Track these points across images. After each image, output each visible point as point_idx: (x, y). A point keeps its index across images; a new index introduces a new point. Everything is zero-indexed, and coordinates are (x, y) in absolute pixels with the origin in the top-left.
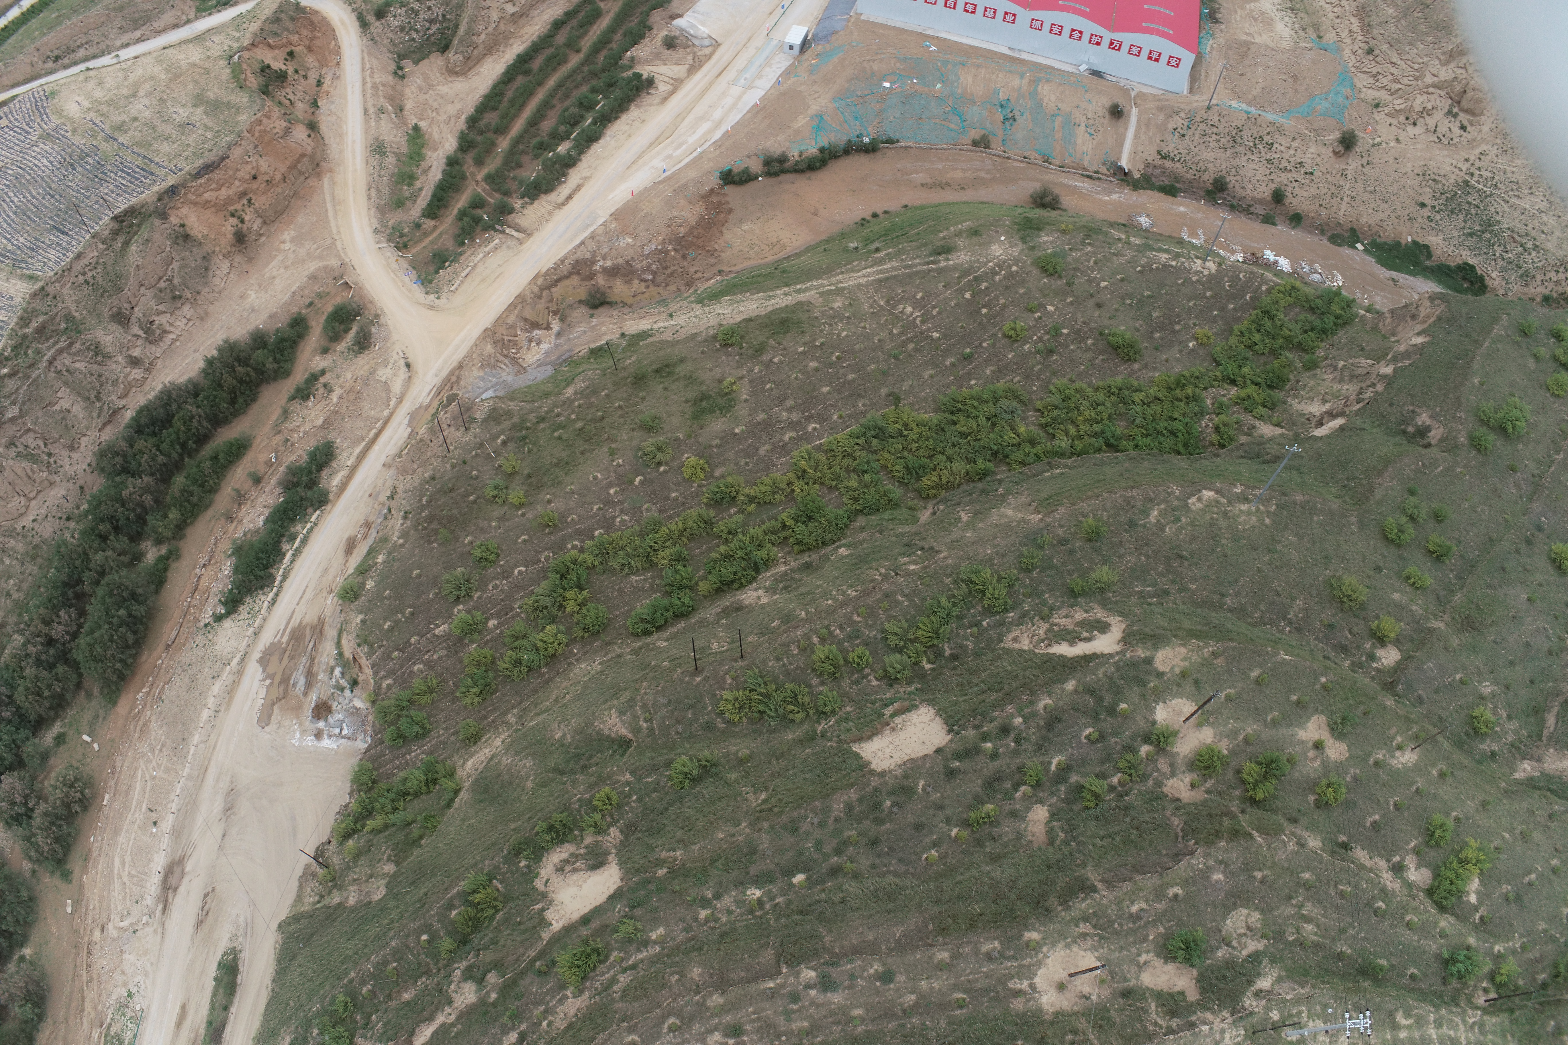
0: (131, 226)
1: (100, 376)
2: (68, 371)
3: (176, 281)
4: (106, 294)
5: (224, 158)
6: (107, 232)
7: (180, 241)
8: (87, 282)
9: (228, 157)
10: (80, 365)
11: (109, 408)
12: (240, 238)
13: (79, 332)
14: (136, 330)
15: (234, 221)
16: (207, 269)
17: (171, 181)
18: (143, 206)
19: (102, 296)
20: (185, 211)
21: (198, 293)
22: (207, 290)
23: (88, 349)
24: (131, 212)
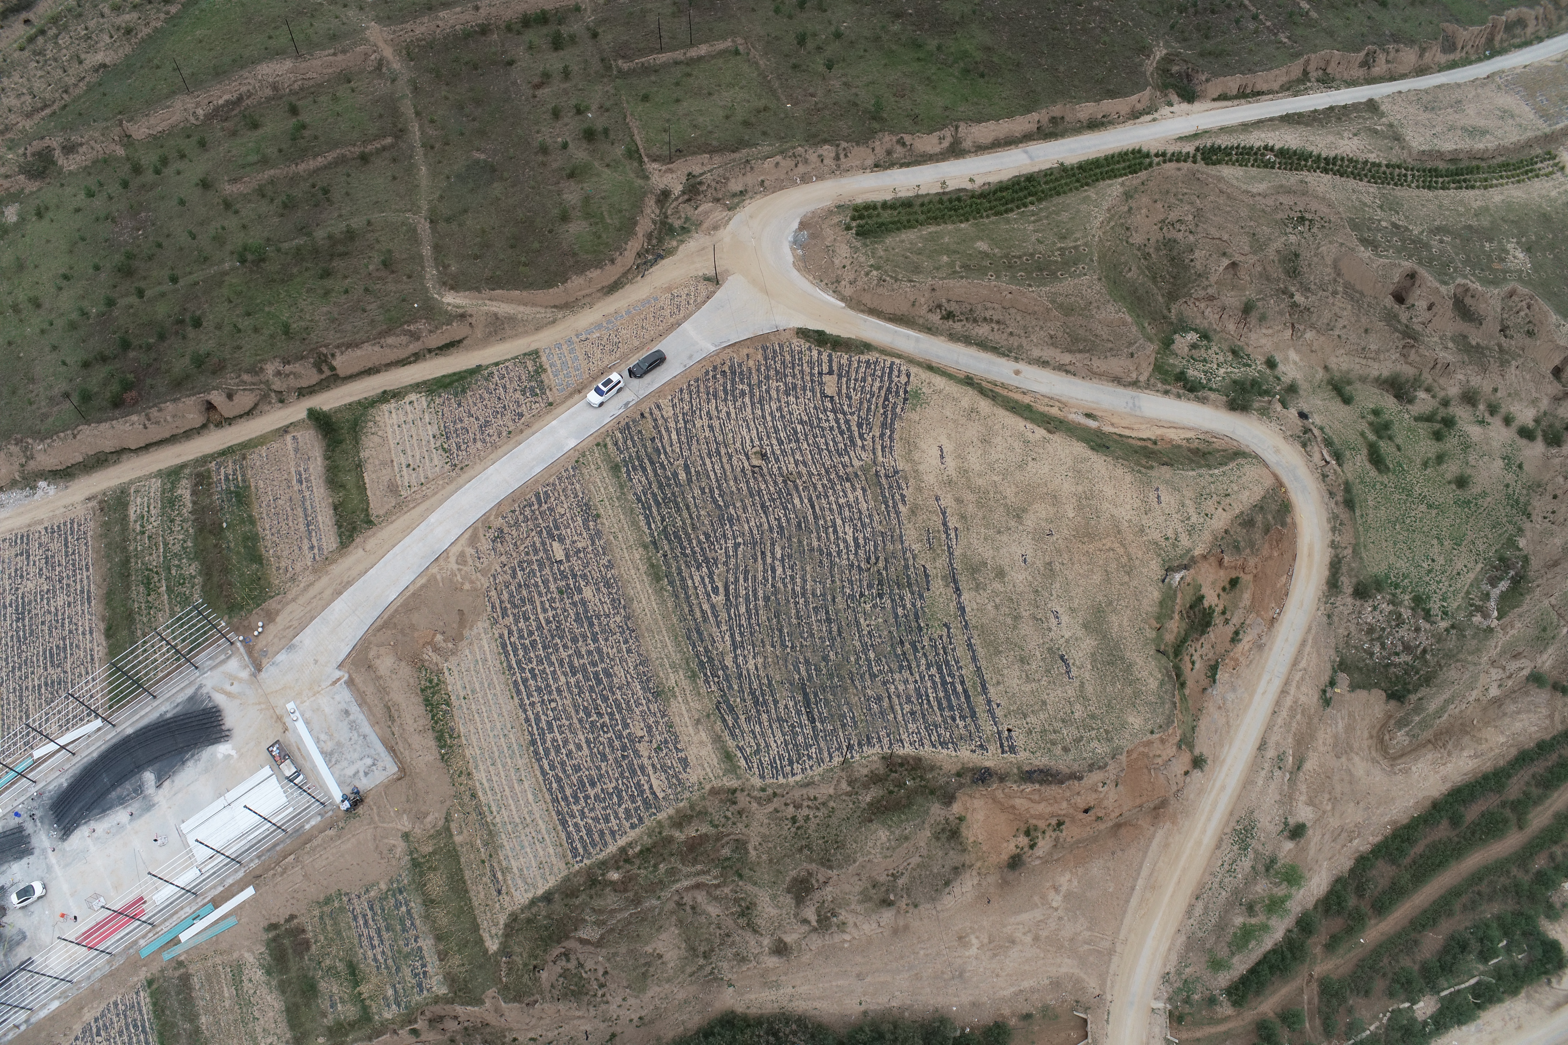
0: (901, 785)
1: (728, 935)
2: (693, 908)
3: (901, 882)
4: (806, 852)
5: (1076, 777)
6: (865, 771)
7: (943, 837)
8: (794, 820)
9: (1080, 778)
10: (713, 910)
11: (712, 973)
12: (1015, 862)
13: (741, 876)
14: (810, 913)
15: (1023, 841)
16: (947, 884)
17: (991, 759)
18: (932, 768)
19: (800, 850)
20: (978, 803)
21: (916, 906)
22: (928, 906)
23: (736, 901)
24: (915, 766)
